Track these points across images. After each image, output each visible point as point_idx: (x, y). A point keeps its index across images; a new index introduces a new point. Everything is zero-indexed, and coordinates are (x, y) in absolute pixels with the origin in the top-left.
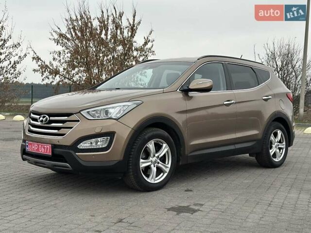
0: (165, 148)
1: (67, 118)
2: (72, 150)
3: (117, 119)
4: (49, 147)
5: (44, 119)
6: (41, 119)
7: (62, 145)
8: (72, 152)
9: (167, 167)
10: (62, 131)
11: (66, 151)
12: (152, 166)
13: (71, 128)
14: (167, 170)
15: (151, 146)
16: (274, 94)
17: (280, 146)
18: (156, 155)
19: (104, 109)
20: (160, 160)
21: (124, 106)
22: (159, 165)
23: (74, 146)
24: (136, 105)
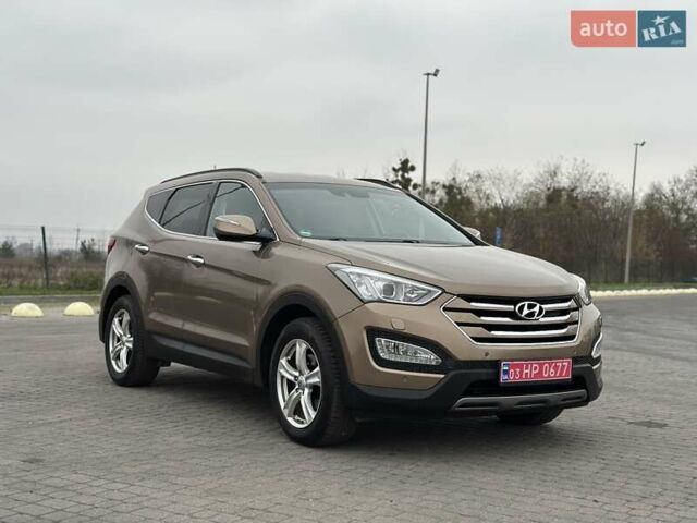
1: (569, 304)
4: (566, 364)
6: (526, 311)
13: (577, 322)
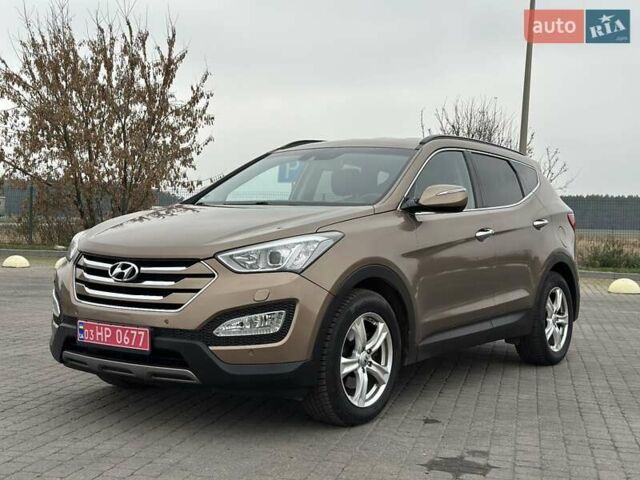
0: (382, 331)
1: (184, 268)
2: (199, 340)
3: (299, 273)
4: (142, 333)
5: (126, 271)
6: (118, 270)
7: (174, 330)
8: (200, 344)
9: (385, 372)
10: (173, 298)
11: (185, 341)
12: (360, 371)
13: (197, 291)
14: (386, 378)
15: (359, 327)
16: (551, 216)
17: (560, 321)
18: (368, 347)
19: (267, 250)
20: (373, 357)
21: (307, 243)
22: (373, 368)
23: (206, 332)
24: (331, 242)
